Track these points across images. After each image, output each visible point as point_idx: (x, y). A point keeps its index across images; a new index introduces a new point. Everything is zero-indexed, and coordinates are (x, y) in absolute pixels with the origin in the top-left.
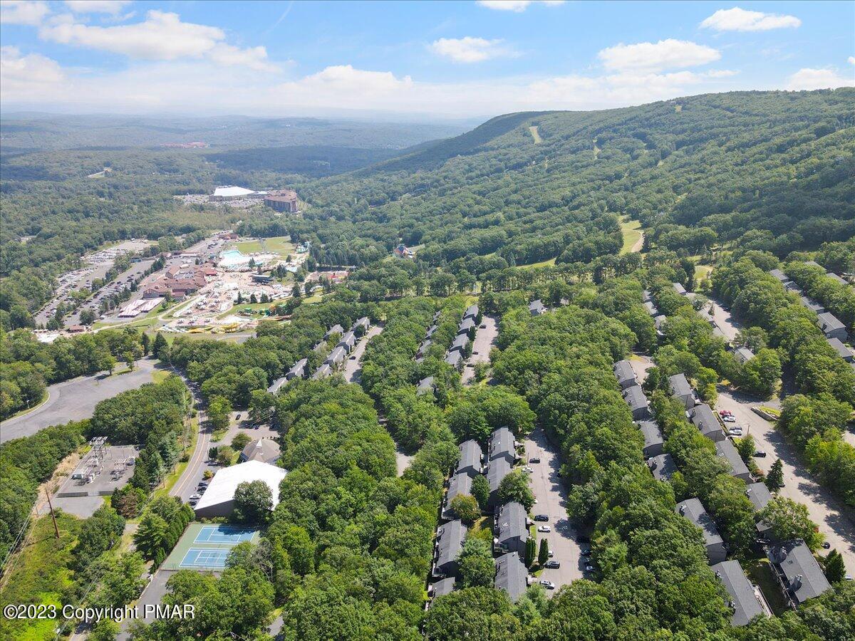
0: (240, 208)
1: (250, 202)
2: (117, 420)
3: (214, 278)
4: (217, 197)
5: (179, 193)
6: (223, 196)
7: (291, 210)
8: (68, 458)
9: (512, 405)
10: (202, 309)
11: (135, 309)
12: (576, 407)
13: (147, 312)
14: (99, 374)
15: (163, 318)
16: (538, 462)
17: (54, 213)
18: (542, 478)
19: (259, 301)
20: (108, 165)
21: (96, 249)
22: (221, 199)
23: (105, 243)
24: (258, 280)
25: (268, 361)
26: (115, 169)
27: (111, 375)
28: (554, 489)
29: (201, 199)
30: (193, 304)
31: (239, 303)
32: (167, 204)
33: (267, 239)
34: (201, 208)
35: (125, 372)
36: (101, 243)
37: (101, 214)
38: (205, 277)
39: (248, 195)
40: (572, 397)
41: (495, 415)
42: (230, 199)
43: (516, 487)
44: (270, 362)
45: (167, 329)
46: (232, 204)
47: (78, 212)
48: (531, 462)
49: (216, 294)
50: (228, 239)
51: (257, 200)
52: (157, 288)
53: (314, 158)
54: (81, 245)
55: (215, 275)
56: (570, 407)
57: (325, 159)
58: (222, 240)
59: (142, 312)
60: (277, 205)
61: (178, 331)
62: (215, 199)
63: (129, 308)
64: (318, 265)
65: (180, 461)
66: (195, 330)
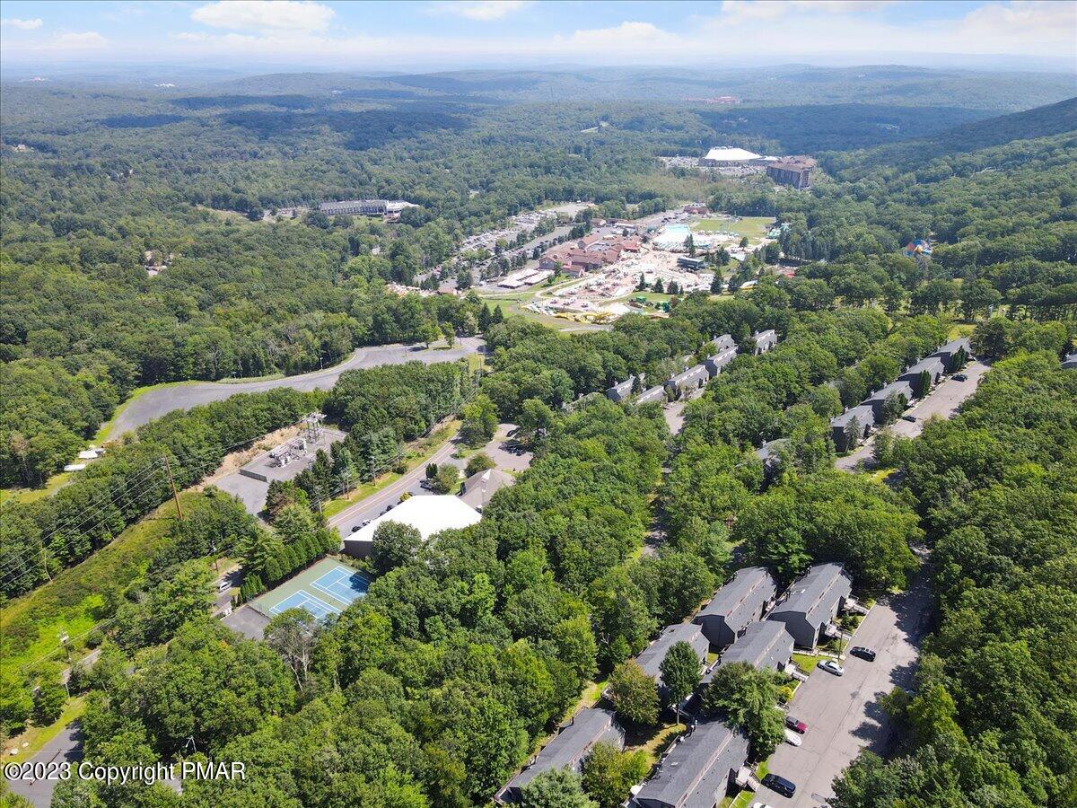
0: (732, 177)
1: (752, 170)
2: (349, 397)
3: (632, 254)
4: (708, 161)
5: (665, 154)
6: (717, 159)
7: (800, 184)
8: (284, 430)
9: (861, 526)
10: (592, 291)
11: (521, 280)
12: (1001, 570)
13: (531, 284)
14: (418, 345)
15: (541, 295)
16: (869, 657)
17: (515, 166)
18: (854, 695)
19: (666, 291)
20: (605, 119)
21: (532, 209)
22: (714, 163)
23: (545, 202)
24: (683, 265)
25: (583, 363)
26: (612, 124)
27: (427, 348)
28: (862, 732)
29: (688, 163)
30: (583, 284)
31: (641, 290)
32: (645, 165)
33: (744, 218)
34: (682, 173)
35: (443, 348)
36: (540, 202)
37: (563, 171)
38: (622, 252)
39: (751, 160)
40: (1005, 547)
41: (824, 534)
42: (725, 164)
43: (737, 696)
44: (585, 366)
45: (535, 307)
46: (723, 171)
47: (539, 167)
48: (852, 653)
49: (621, 275)
50: (694, 213)
51: (759, 168)
52: (555, 257)
53: (878, 120)
54: (516, 202)
55: (635, 251)
56: (991, 567)
57: (896, 121)
58: (686, 213)
59: (526, 284)
60: (782, 176)
61: (545, 312)
62: (706, 163)
63: (513, 279)
64: (782, 255)
65: (394, 471)
66: (562, 315)
